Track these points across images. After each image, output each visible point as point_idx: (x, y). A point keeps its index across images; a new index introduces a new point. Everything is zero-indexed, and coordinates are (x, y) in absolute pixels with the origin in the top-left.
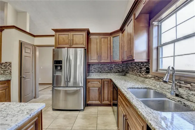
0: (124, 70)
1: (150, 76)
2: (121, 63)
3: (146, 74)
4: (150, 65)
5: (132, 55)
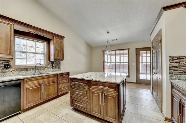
3: (5, 69)
4: (10, 62)
5: (8, 54)
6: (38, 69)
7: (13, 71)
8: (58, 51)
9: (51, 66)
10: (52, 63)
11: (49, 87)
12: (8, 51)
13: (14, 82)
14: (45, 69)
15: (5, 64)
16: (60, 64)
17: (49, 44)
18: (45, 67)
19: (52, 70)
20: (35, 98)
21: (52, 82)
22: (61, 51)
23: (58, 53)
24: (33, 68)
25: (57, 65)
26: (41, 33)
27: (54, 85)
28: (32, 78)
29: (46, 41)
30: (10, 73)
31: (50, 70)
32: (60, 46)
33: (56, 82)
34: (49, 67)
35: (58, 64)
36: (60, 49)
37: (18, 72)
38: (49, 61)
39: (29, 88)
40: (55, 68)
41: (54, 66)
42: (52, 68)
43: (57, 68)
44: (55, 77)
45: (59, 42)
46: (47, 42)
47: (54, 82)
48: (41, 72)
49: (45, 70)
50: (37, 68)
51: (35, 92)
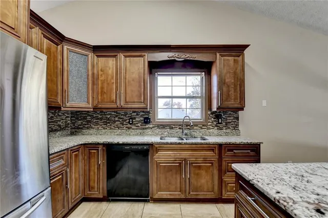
0: (69, 124)
1: (151, 126)
2: (92, 110)
3: (144, 124)
4: (150, 114)
5: (141, 102)
6: (189, 127)
7: (153, 127)
8: (228, 86)
9: (215, 123)
10: (217, 116)
11: (199, 171)
12: (141, 97)
13: (140, 148)
14: (202, 128)
15: (145, 116)
16: (237, 118)
17: (209, 73)
18: (203, 125)
19: (215, 131)
20: (170, 184)
21: (205, 160)
22: (235, 86)
23: (229, 91)
24: (180, 125)
25: (228, 121)
26: (188, 55)
27: (211, 169)
28: (165, 144)
29: (203, 70)
30: (149, 130)
31: (211, 130)
32: (235, 73)
33: (216, 165)
34: (209, 124)
35: (232, 118)
36: (233, 81)
37: (160, 130)
38: (209, 113)
39: (161, 163)
40: (225, 128)
41: (221, 123)
42: (216, 128)
43: (229, 128)
44: (213, 150)
45: (232, 63)
46: (206, 70)
47: (212, 163)
48: (193, 133)
49: (201, 130)
50: (187, 126)
51: (170, 173)
